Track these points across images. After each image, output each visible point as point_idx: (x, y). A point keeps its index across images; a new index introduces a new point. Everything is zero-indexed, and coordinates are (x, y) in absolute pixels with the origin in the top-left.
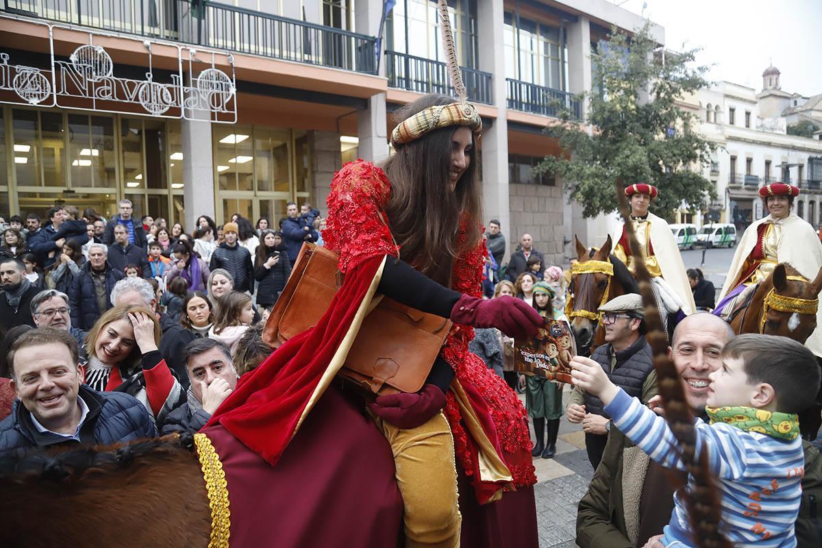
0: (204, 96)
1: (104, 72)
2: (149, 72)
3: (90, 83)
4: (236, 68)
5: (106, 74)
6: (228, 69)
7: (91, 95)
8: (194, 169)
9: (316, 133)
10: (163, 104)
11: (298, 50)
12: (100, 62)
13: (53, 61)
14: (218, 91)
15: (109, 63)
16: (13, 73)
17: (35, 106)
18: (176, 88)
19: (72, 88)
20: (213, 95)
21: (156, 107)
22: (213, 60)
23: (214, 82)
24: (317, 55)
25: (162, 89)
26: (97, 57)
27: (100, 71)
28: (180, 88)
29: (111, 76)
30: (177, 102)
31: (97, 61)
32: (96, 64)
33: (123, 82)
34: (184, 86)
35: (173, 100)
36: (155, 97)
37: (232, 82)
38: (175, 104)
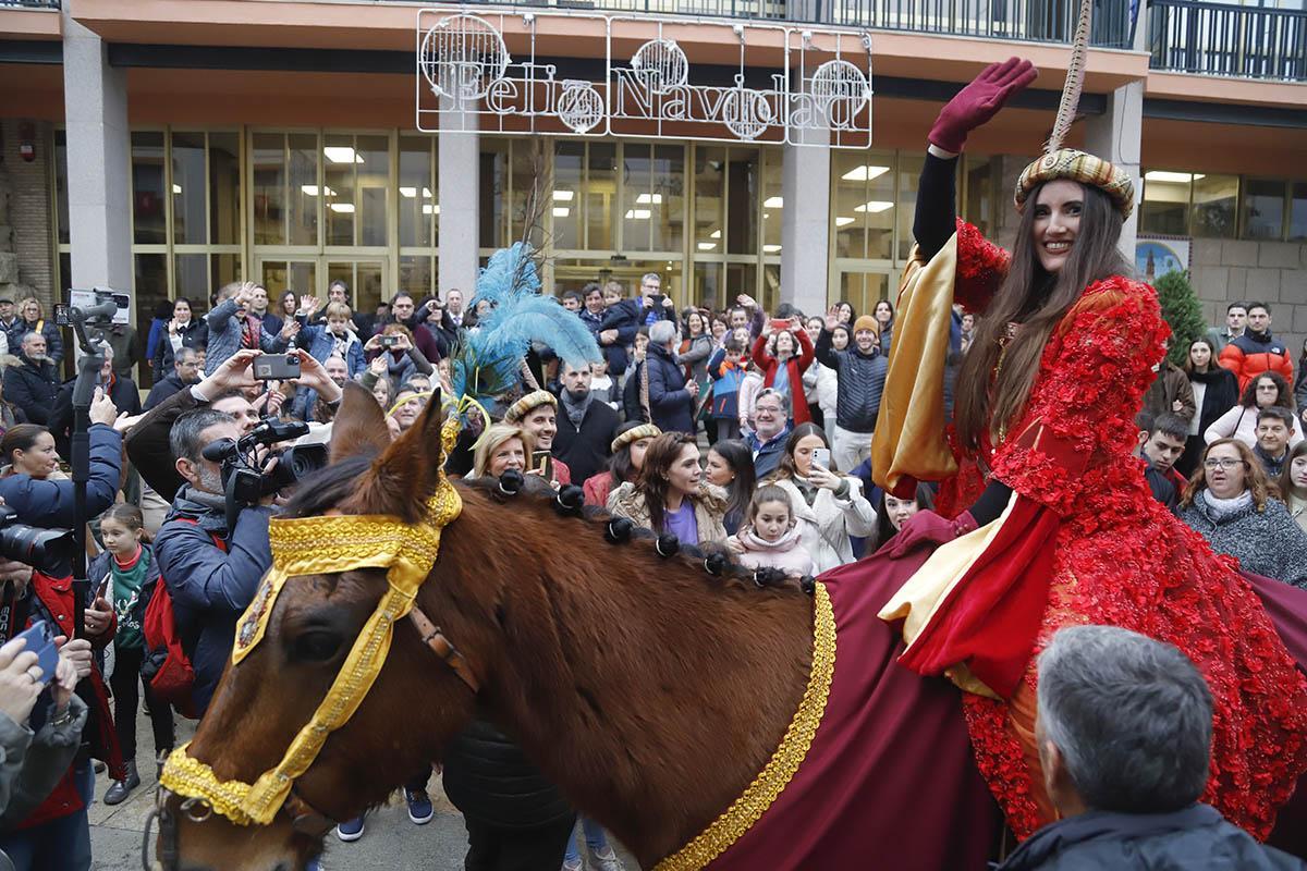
4: (874, 55)
8: (798, 225)
9: (1005, 161)
11: (983, 15)
17: (582, 137)
24: (1016, 20)
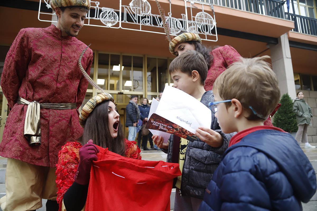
0: (199, 26)
1: (147, 11)
2: (170, 12)
3: (139, 17)
4: (215, 13)
5: (147, 12)
6: (211, 13)
7: (139, 22)
10: (177, 29)
12: (145, 6)
13: (121, 6)
14: (206, 24)
15: (149, 7)
16: (101, 11)
18: (184, 21)
19: (129, 19)
20: (204, 26)
21: (174, 30)
22: (203, 8)
23: (204, 19)
25: (177, 22)
26: (143, 4)
27: (144, 11)
28: (186, 21)
29: (150, 13)
30: (185, 28)
31: (143, 6)
32: (143, 7)
33: (156, 17)
34: (188, 20)
35: (183, 27)
36: (173, 25)
37: (214, 19)
38: (184, 29)
